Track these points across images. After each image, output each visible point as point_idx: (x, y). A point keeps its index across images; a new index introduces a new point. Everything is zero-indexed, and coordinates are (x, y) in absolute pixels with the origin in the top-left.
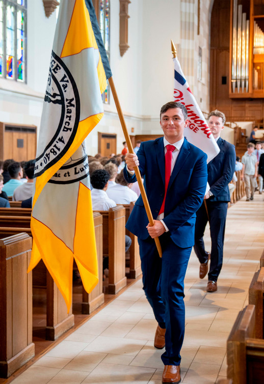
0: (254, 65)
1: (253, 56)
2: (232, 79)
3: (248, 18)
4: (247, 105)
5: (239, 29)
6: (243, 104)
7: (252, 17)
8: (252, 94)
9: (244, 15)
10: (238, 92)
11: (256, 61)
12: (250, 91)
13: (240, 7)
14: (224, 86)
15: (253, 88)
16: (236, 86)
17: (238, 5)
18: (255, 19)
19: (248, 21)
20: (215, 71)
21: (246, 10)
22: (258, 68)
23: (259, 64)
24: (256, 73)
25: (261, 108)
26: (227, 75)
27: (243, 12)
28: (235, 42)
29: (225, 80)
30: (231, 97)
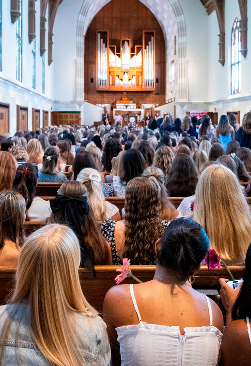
0: (110, 73)
1: (109, 67)
2: (98, 80)
3: (106, 46)
4: (105, 95)
5: (102, 52)
6: (103, 94)
7: (108, 46)
8: (109, 89)
9: (104, 44)
10: (102, 88)
11: (110, 70)
12: (108, 87)
13: (102, 40)
14: (92, 83)
15: (109, 85)
16: (100, 84)
18: (110, 47)
19: (106, 48)
20: (87, 75)
21: (105, 42)
22: (112, 74)
23: (112, 72)
24: (111, 77)
25: (112, 97)
26: (93, 78)
27: (104, 43)
28: (99, 58)
29: (92, 80)
30: (97, 90)
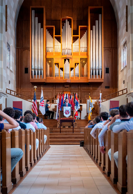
0: (47, 60)
1: (46, 54)
2: (32, 69)
3: (42, 27)
5: (37, 34)
7: (45, 26)
8: (46, 80)
9: (40, 24)
10: (37, 78)
11: (48, 57)
12: (45, 78)
13: (37, 18)
14: (26, 74)
15: (47, 76)
16: (35, 74)
17: (35, 17)
18: (47, 28)
19: (42, 29)
20: (20, 64)
21: (41, 21)
22: (50, 62)
23: (50, 59)
24: (48, 66)
26: (28, 67)
27: (39, 22)
29: (27, 70)
30: (31, 81)
